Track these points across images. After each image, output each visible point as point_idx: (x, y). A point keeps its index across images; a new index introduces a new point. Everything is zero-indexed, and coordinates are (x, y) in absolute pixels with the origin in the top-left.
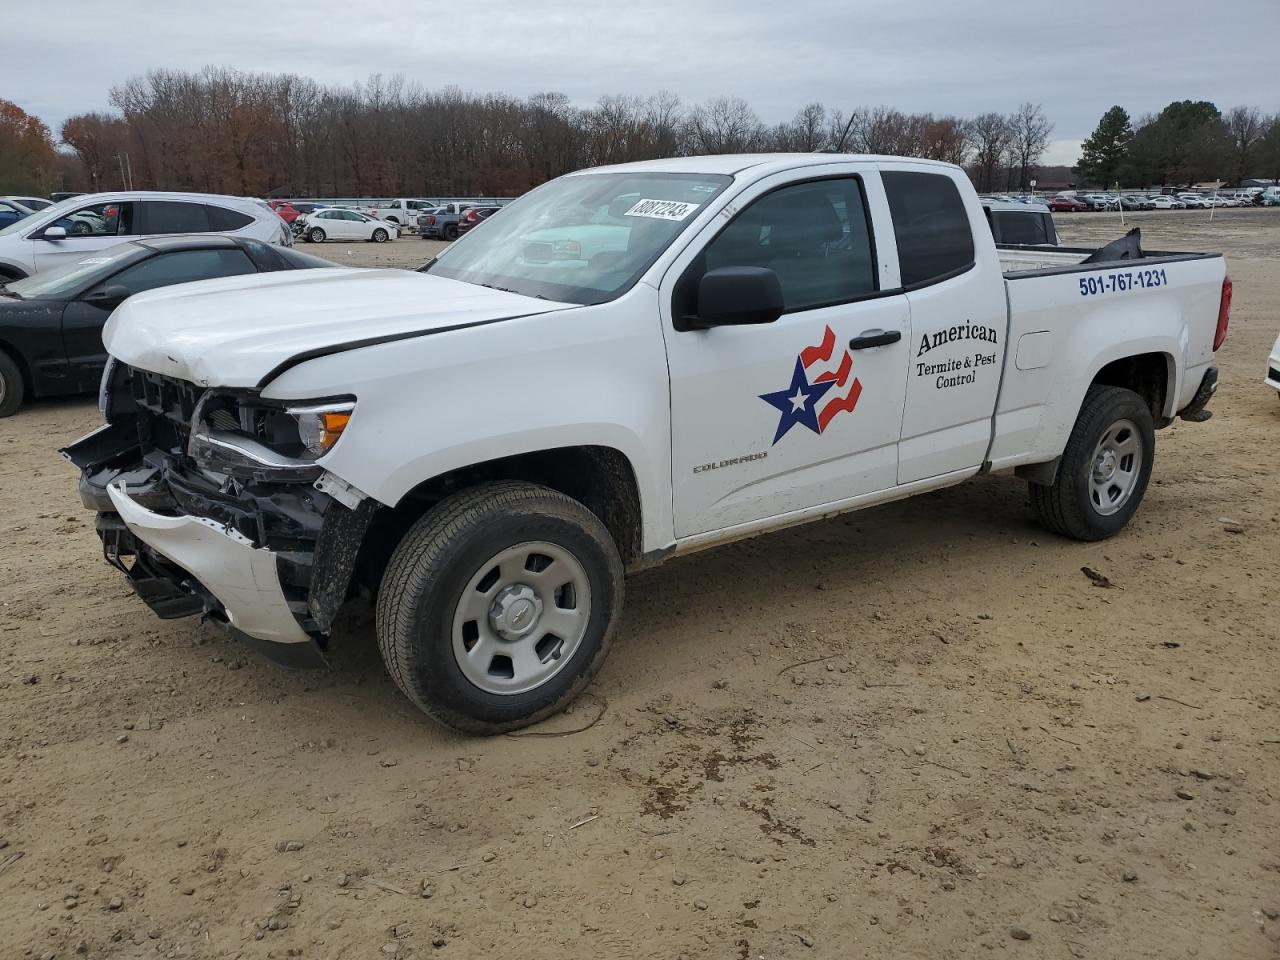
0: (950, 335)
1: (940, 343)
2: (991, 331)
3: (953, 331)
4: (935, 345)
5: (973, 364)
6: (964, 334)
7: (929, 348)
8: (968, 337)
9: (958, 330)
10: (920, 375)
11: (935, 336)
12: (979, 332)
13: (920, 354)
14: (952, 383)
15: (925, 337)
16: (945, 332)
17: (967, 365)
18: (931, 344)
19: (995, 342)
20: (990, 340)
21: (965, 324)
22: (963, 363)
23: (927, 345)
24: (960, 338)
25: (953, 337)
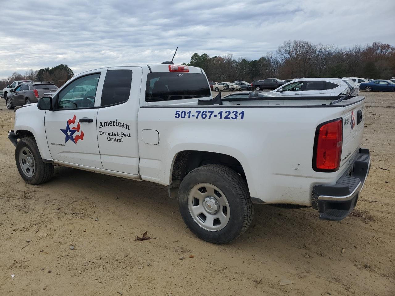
0: (110, 123)
1: (107, 126)
2: (127, 125)
3: (111, 122)
4: (105, 126)
5: (121, 135)
6: (115, 124)
7: (103, 127)
8: (117, 125)
9: (113, 122)
10: (101, 134)
11: (104, 123)
12: (121, 125)
13: (100, 128)
14: (114, 140)
15: (101, 123)
16: (108, 122)
17: (118, 135)
18: (103, 125)
19: (129, 129)
20: (126, 128)
21: (116, 121)
22: (116, 134)
23: (102, 125)
24: (114, 125)
25: (111, 124)
